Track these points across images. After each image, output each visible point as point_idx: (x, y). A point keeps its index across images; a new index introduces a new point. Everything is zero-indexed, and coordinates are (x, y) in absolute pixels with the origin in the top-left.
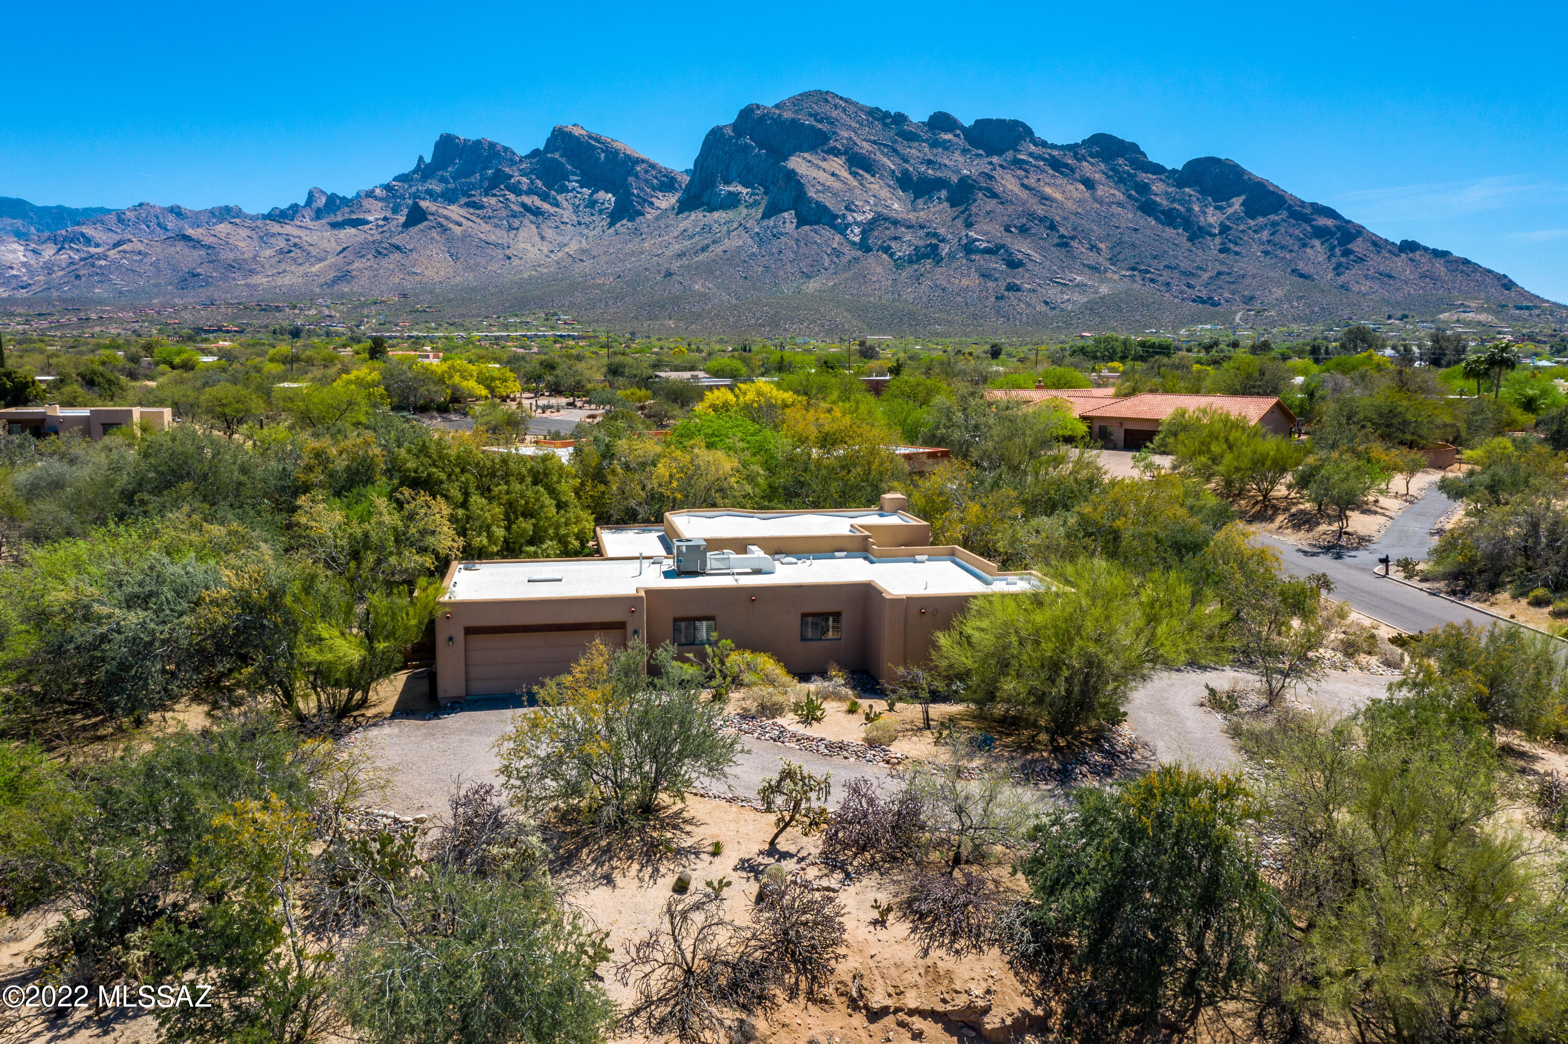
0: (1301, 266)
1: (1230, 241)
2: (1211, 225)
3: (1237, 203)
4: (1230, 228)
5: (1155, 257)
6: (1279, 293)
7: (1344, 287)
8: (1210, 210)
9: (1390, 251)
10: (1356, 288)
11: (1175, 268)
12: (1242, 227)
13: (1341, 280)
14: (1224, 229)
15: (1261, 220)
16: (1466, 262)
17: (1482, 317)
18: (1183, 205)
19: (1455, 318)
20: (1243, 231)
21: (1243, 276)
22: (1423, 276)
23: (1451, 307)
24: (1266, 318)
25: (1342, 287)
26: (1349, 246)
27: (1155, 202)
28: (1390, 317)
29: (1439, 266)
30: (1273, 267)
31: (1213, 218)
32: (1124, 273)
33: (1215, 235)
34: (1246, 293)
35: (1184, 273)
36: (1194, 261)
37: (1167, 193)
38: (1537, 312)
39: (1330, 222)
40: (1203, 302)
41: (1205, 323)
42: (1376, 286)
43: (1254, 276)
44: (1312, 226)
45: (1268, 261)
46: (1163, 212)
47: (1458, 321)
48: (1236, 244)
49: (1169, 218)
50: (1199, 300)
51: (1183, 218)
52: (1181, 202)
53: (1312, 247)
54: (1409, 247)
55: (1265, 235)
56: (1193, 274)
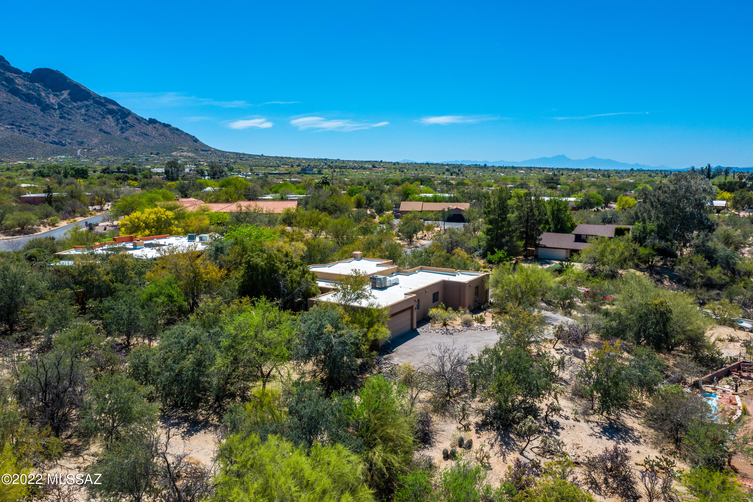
0: (104, 127)
1: (65, 113)
2: (53, 104)
3: (65, 94)
4: (63, 106)
5: (24, 119)
6: (96, 141)
7: (126, 139)
8: (51, 96)
9: (145, 123)
10: (132, 139)
11: (37, 125)
12: (70, 106)
13: (125, 135)
14: (61, 107)
15: (79, 103)
16: (177, 130)
17: (190, 154)
18: (35, 92)
19: (179, 154)
20: (71, 108)
21: (76, 131)
22: (161, 135)
23: (176, 150)
24: (94, 153)
25: (125, 139)
26: (126, 119)
27: (18, 89)
28: (151, 154)
29: (167, 130)
30: (90, 127)
31: (53, 100)
32: (7, 126)
33: (56, 109)
34: (79, 140)
35: (42, 128)
36: (47, 122)
37: (25, 85)
38: (210, 152)
39: (115, 107)
40: (57, 144)
41: (61, 154)
42: (141, 139)
43: (81, 132)
44: (106, 109)
45: (87, 124)
46: (24, 95)
47: (181, 156)
48: (68, 114)
49: (28, 98)
50: (54, 143)
51: (36, 99)
52: (33, 90)
53: (108, 119)
54: (152, 121)
55: (83, 111)
56: (47, 129)
